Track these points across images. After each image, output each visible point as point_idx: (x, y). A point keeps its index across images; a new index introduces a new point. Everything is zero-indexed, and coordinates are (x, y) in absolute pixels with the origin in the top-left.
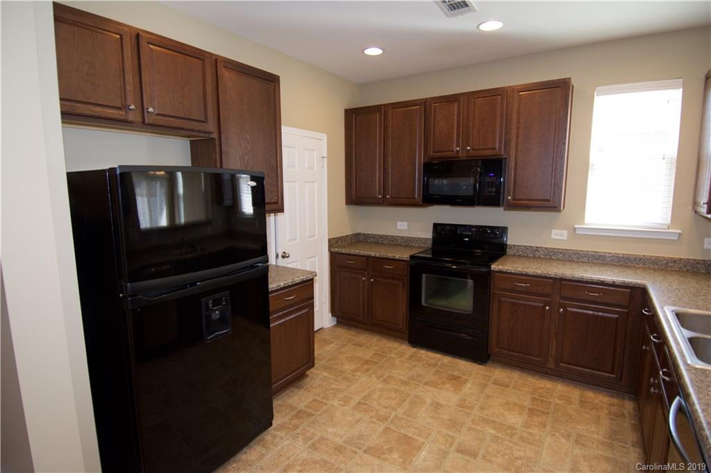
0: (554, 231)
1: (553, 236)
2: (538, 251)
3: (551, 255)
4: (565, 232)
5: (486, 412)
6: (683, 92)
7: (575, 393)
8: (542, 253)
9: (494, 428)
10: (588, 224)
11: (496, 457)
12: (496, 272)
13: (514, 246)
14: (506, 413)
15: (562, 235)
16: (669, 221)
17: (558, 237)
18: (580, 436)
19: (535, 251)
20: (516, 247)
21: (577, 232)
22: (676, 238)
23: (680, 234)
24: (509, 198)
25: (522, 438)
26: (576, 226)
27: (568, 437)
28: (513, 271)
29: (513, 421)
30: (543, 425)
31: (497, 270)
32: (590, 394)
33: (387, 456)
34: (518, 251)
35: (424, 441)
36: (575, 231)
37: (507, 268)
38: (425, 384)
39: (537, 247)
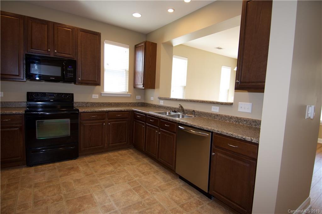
0: (93, 95)
1: (93, 97)
2: (88, 104)
3: (93, 104)
4: (97, 95)
5: (99, 172)
6: (129, 49)
7: (116, 153)
8: (90, 104)
9: (108, 174)
10: (105, 92)
11: (119, 181)
12: (82, 113)
13: (77, 102)
14: (105, 168)
15: (96, 96)
16: (128, 91)
17: (95, 97)
18: (131, 163)
19: (87, 104)
20: (78, 103)
21: (102, 95)
22: (130, 96)
23: (131, 95)
24: (79, 79)
25: (118, 172)
26: (102, 93)
27: (128, 165)
28: (90, 111)
29: (110, 169)
30: (120, 166)
31: (82, 111)
32: (120, 152)
33: (83, 208)
34: (79, 105)
35: (90, 193)
36: (101, 95)
37: (87, 110)
38: (60, 177)
39: (87, 102)
